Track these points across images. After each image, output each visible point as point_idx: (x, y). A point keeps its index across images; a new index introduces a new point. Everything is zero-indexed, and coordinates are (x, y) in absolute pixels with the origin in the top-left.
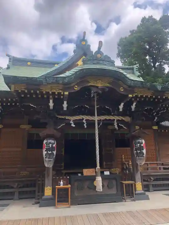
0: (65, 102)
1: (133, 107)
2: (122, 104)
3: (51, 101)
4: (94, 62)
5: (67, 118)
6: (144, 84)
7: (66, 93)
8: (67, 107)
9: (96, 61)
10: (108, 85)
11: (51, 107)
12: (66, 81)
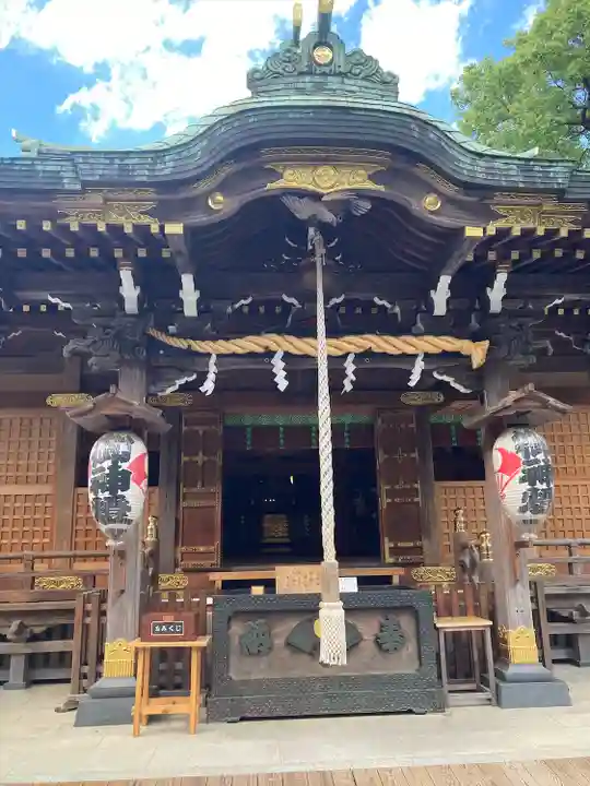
0: (187, 281)
1: (496, 294)
2: (445, 281)
3: (126, 275)
4: (301, 85)
5: (200, 346)
6: (537, 168)
7: (175, 229)
8: (199, 302)
9: (307, 79)
10: (370, 185)
11: (131, 306)
12: (167, 171)
